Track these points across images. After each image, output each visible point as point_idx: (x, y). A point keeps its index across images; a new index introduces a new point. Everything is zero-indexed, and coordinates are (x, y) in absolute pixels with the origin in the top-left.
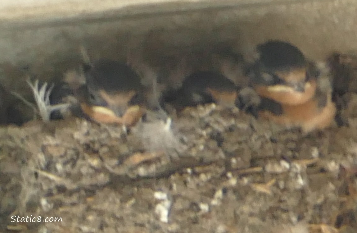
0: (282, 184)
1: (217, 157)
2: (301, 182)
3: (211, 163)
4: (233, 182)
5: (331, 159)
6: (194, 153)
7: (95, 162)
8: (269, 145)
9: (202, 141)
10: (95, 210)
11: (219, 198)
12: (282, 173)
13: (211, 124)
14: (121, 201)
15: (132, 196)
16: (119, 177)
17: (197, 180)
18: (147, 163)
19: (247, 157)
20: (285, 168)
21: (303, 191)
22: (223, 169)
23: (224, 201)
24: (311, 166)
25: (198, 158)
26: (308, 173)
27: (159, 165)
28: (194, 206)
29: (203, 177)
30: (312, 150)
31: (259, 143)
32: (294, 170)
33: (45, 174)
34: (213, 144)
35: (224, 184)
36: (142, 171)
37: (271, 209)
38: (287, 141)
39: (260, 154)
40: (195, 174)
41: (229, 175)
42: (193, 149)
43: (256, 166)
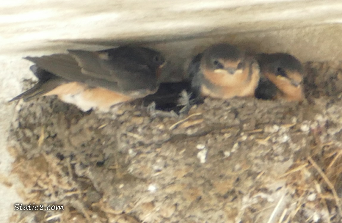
0: (274, 140)
1: (235, 123)
2: (286, 138)
3: (232, 126)
4: (244, 138)
5: (304, 124)
6: (222, 121)
7: (161, 127)
8: (267, 115)
9: (226, 113)
10: (162, 156)
11: (236, 148)
12: (274, 133)
13: (231, 103)
14: (177, 150)
15: (183, 147)
16: (176, 136)
17: (222, 138)
18: (192, 127)
19: (253, 123)
20: (275, 130)
21: (287, 144)
22: (239, 131)
23: (240, 149)
24: (292, 128)
25: (223, 124)
26: (290, 133)
27: (199, 128)
28: (221, 153)
29: (227, 136)
30: (293, 119)
31: (260, 115)
32: (281, 131)
33: (130, 134)
34: (233, 115)
35: (239, 140)
36: (189, 132)
37: (267, 154)
38: (277, 113)
39: (261, 120)
40: (223, 134)
41: (242, 134)
42: (220, 119)
43: (258, 129)
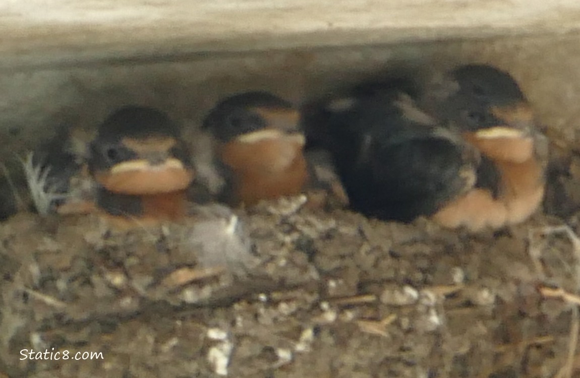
0: (405, 323)
1: (306, 277)
2: (435, 319)
3: (296, 287)
4: (330, 316)
5: (483, 287)
6: (270, 270)
7: (118, 280)
8: (388, 262)
9: (283, 252)
10: (117, 354)
11: (307, 342)
12: (406, 306)
13: (299, 227)
14: (157, 341)
15: (172, 333)
16: (154, 303)
17: (273, 312)
18: (198, 283)
19: (353, 281)
20: (411, 297)
21: (436, 335)
22: (315, 297)
23: (316, 345)
24: (452, 296)
25: (276, 279)
26: (447, 308)
27: (216, 287)
28: (270, 353)
29: (284, 307)
30: (454, 272)
31: (371, 259)
32: (425, 301)
33: (38, 296)
34: (301, 258)
35: (317, 320)
36: (189, 296)
38: (415, 256)
39: (373, 274)
40: (272, 303)
41: (325, 305)
42: (269, 264)
43: (366, 294)
